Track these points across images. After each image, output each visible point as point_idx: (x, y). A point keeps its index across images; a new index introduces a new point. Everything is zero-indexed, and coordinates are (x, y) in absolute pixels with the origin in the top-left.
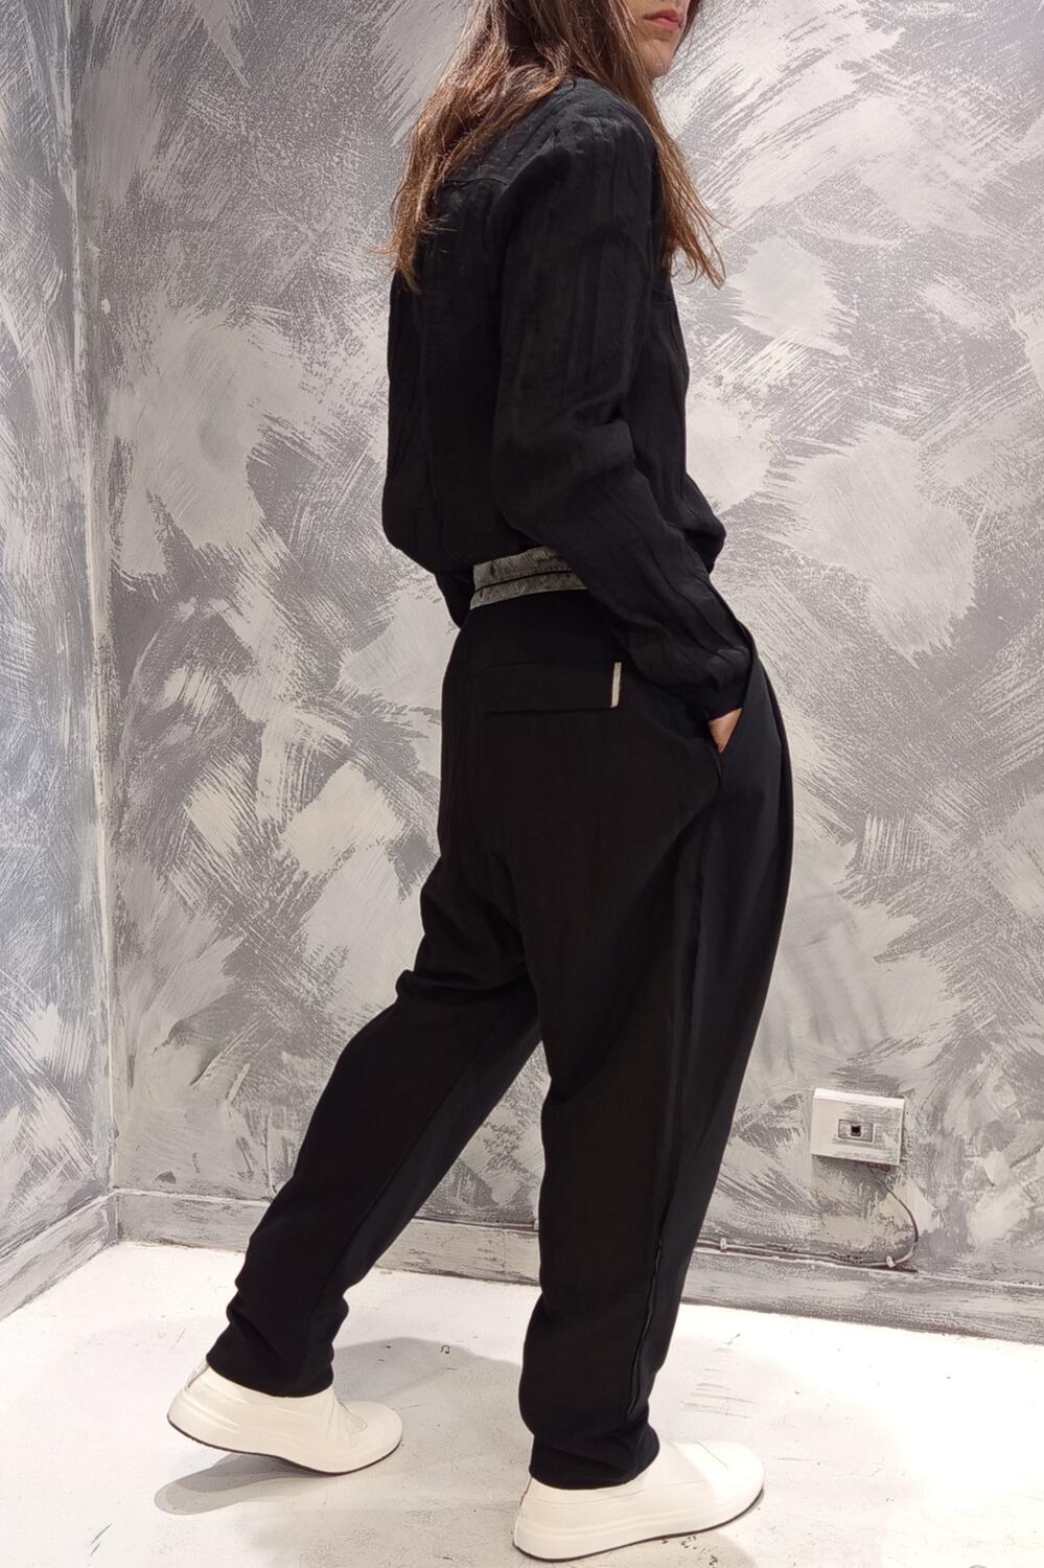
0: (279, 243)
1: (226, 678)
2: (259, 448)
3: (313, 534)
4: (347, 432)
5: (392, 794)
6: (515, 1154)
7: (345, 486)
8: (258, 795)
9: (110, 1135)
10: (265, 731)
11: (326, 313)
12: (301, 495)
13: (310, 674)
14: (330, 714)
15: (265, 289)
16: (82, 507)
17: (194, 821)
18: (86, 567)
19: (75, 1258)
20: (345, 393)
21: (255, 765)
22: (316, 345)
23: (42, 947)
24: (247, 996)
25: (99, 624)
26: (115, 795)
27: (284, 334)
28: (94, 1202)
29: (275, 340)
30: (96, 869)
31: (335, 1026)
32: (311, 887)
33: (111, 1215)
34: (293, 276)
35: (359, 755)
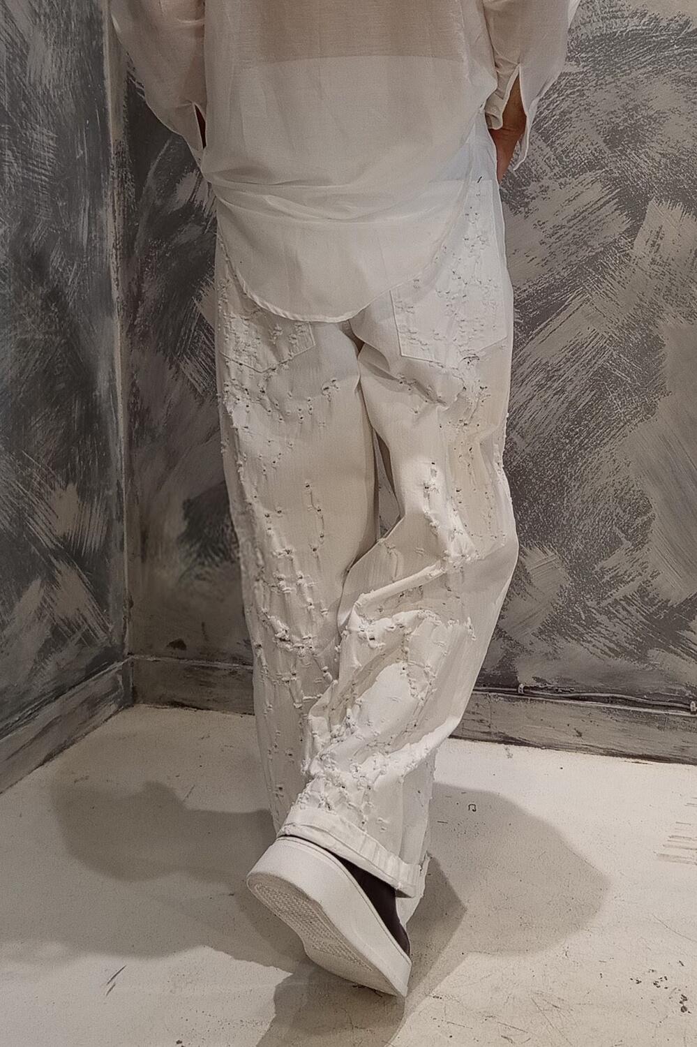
9: (125, 605)
16: (100, 23)
17: (203, 314)
18: (103, 78)
19: (93, 719)
23: (61, 432)
25: (115, 131)
26: (130, 290)
28: (111, 667)
30: (113, 359)
33: (125, 679)
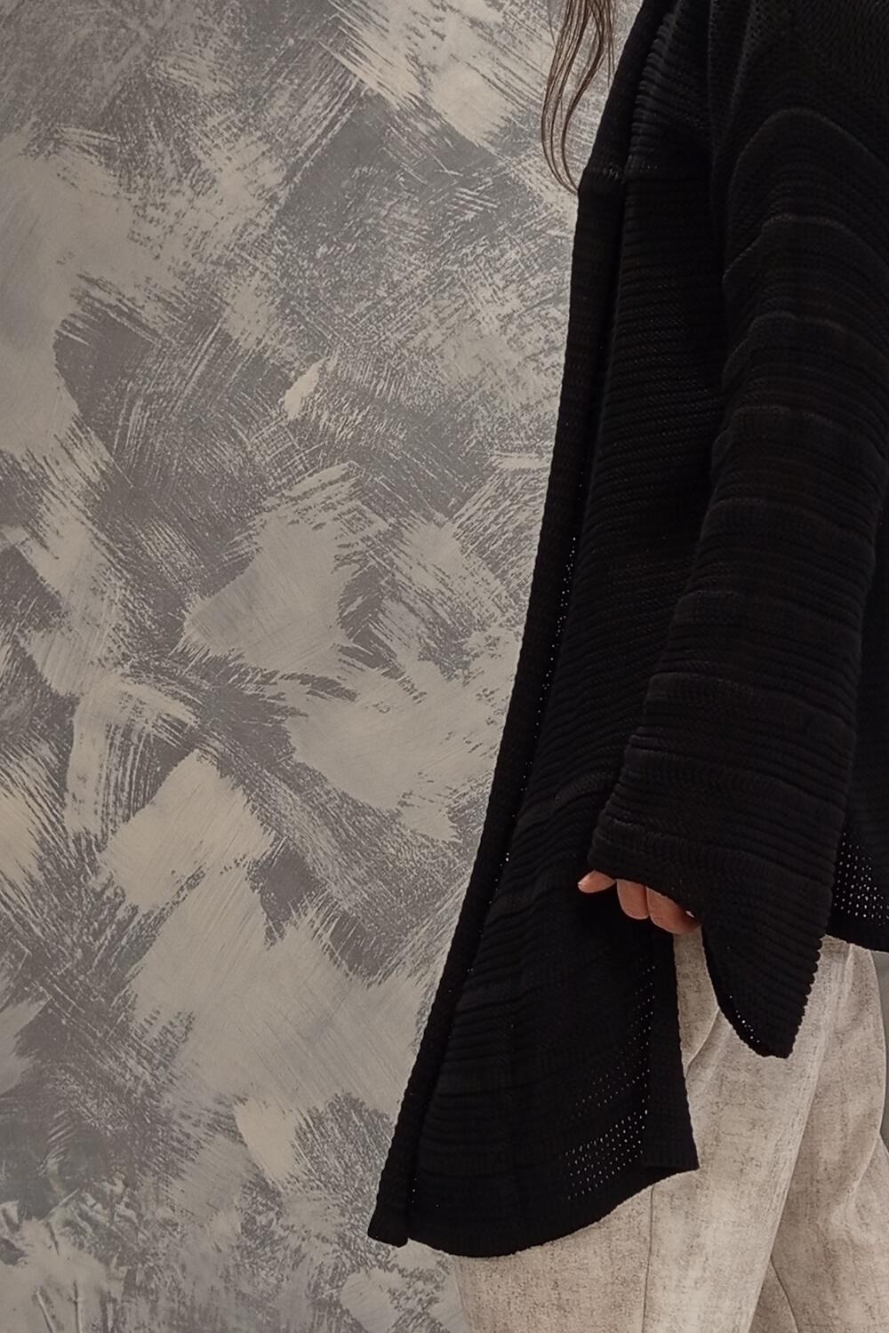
0: (99, 43)
1: (25, 636)
2: (72, 320)
3: (147, 437)
4: (193, 297)
5: (257, 795)
6: (435, 1310)
7: (192, 370)
8: (68, 799)
10: (79, 709)
11: (165, 138)
12: (131, 383)
13: (142, 628)
14: (169, 684)
15: (80, 105)
20: (191, 245)
21: (64, 755)
22: (151, 180)
24: (50, 1086)
27: (107, 166)
29: (96, 175)
31: (175, 1128)
32: (142, 929)
34: (119, 88)
35: (210, 741)
